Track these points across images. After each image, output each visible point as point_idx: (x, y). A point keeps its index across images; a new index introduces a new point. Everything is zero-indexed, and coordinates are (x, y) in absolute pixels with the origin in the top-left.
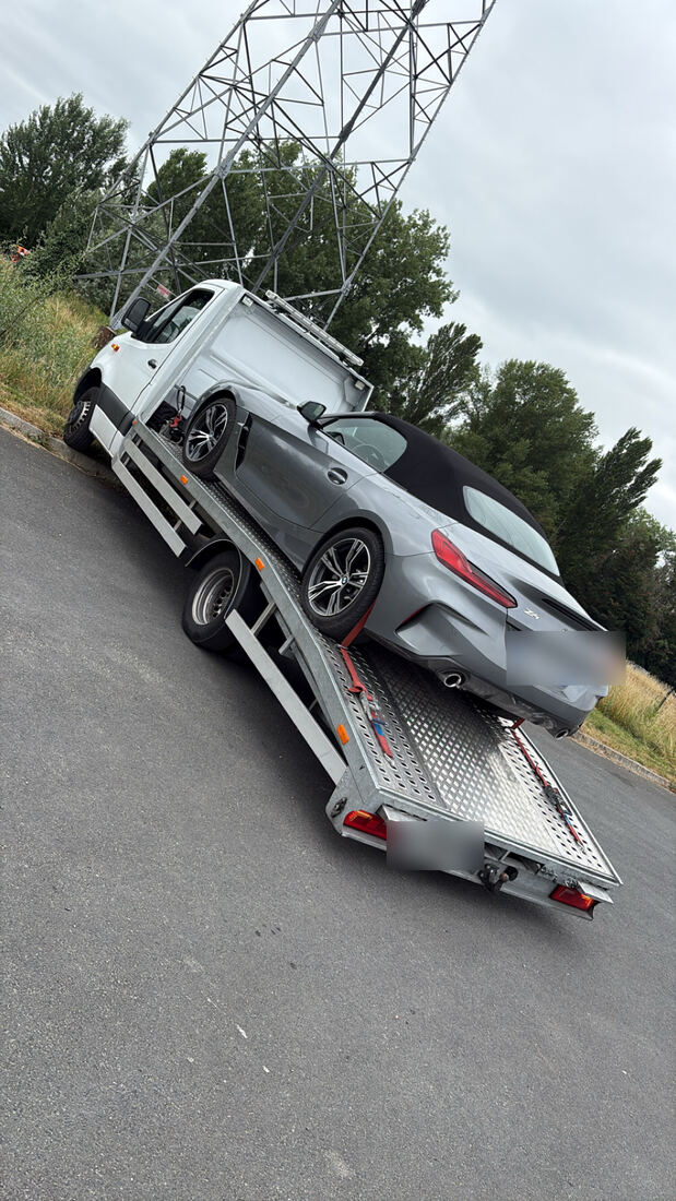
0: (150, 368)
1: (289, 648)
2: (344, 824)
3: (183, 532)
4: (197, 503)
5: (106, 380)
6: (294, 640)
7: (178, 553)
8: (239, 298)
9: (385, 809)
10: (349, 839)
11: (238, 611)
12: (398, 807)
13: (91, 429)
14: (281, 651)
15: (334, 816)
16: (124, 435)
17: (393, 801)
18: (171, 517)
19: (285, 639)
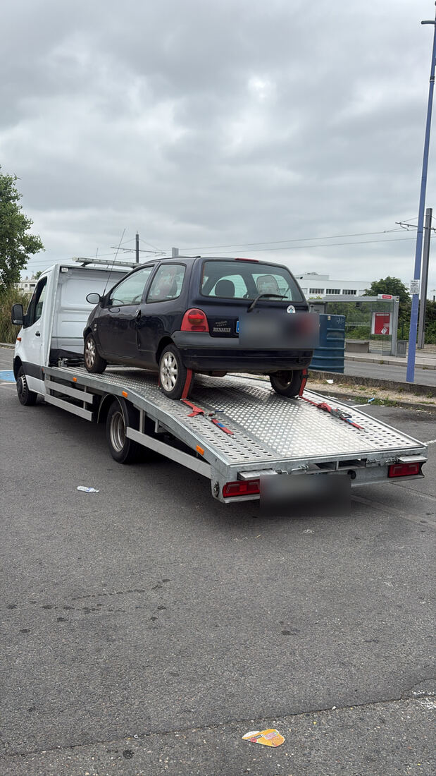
0: (38, 337)
1: (160, 426)
2: (224, 497)
3: (89, 407)
4: (87, 387)
5: (24, 359)
6: (159, 421)
7: (90, 419)
8: (58, 271)
9: (242, 474)
10: (231, 503)
11: (130, 426)
12: (249, 470)
13: (30, 389)
14: (156, 431)
15: (217, 496)
16: (43, 380)
17: (243, 467)
18: (79, 403)
19: (154, 423)
